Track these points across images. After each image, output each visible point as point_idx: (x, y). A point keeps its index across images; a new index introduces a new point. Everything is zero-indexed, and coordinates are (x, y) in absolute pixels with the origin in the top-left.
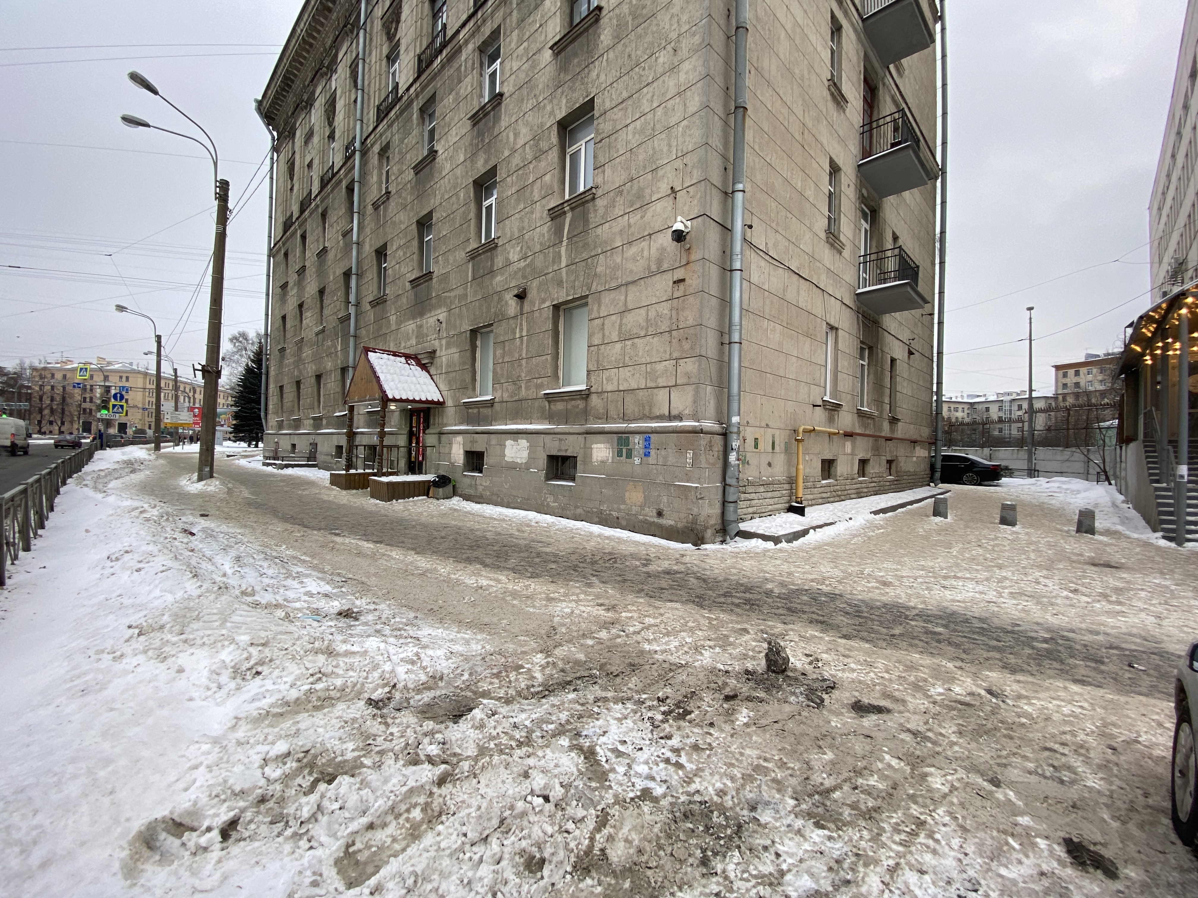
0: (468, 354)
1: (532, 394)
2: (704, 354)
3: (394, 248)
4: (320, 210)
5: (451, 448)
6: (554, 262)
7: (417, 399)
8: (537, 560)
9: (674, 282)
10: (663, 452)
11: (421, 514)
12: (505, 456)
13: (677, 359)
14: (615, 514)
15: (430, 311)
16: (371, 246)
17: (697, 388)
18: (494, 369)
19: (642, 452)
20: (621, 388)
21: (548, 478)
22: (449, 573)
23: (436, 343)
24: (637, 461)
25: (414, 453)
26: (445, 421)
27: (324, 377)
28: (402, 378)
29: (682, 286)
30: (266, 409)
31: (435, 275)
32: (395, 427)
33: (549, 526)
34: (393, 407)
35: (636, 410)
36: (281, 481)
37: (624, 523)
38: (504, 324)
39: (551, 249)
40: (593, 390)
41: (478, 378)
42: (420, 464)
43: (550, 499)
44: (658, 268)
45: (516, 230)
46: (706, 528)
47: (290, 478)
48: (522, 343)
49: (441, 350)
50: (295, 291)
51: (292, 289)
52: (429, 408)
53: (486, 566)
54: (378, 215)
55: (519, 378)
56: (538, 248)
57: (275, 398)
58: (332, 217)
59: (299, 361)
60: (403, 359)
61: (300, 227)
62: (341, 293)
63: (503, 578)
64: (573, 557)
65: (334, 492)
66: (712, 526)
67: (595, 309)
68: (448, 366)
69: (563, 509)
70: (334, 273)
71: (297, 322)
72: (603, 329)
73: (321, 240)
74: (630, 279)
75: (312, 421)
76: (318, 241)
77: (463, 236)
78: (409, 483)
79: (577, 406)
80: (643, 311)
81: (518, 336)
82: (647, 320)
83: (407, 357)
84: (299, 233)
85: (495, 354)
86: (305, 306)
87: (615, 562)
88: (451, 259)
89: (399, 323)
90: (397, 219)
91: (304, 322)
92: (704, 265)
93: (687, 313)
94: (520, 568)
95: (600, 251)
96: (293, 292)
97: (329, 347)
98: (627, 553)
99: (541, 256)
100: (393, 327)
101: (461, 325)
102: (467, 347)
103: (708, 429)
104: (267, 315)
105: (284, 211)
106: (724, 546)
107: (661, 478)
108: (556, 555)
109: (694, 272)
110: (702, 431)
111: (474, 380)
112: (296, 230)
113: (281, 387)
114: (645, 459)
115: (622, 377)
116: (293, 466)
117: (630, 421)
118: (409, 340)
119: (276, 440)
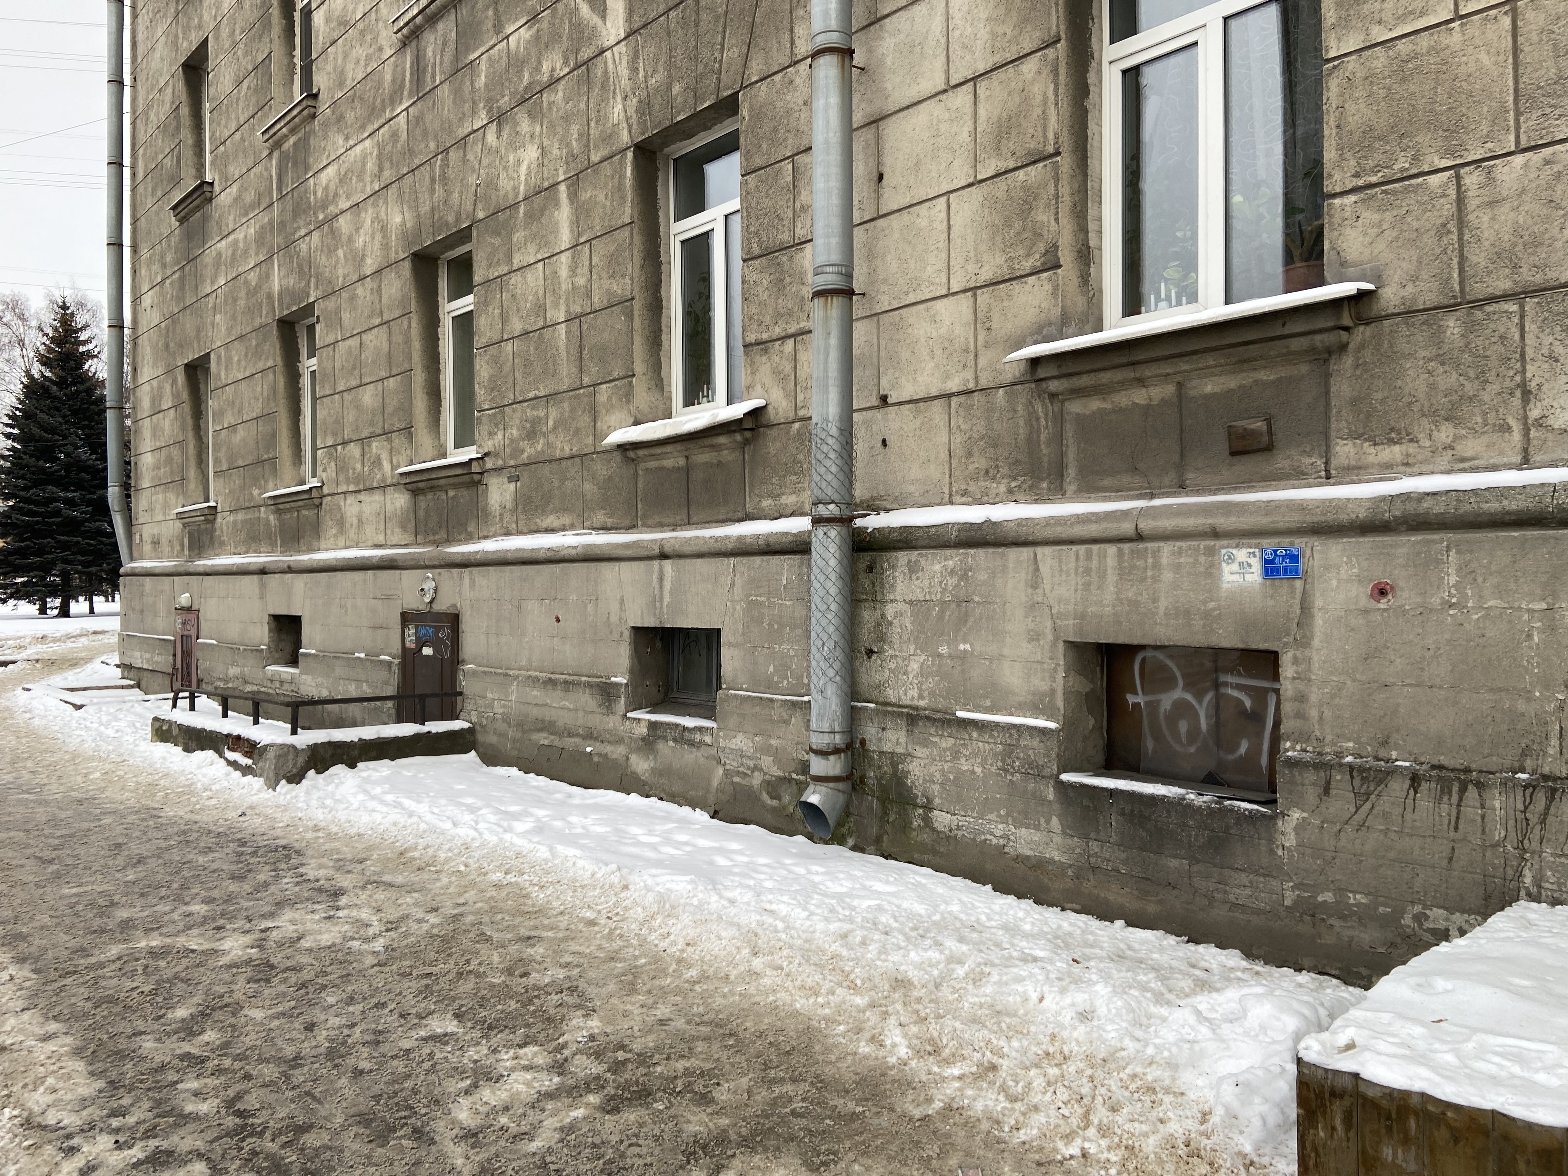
59: (296, 219)
113: (196, 367)
119: (184, 599)
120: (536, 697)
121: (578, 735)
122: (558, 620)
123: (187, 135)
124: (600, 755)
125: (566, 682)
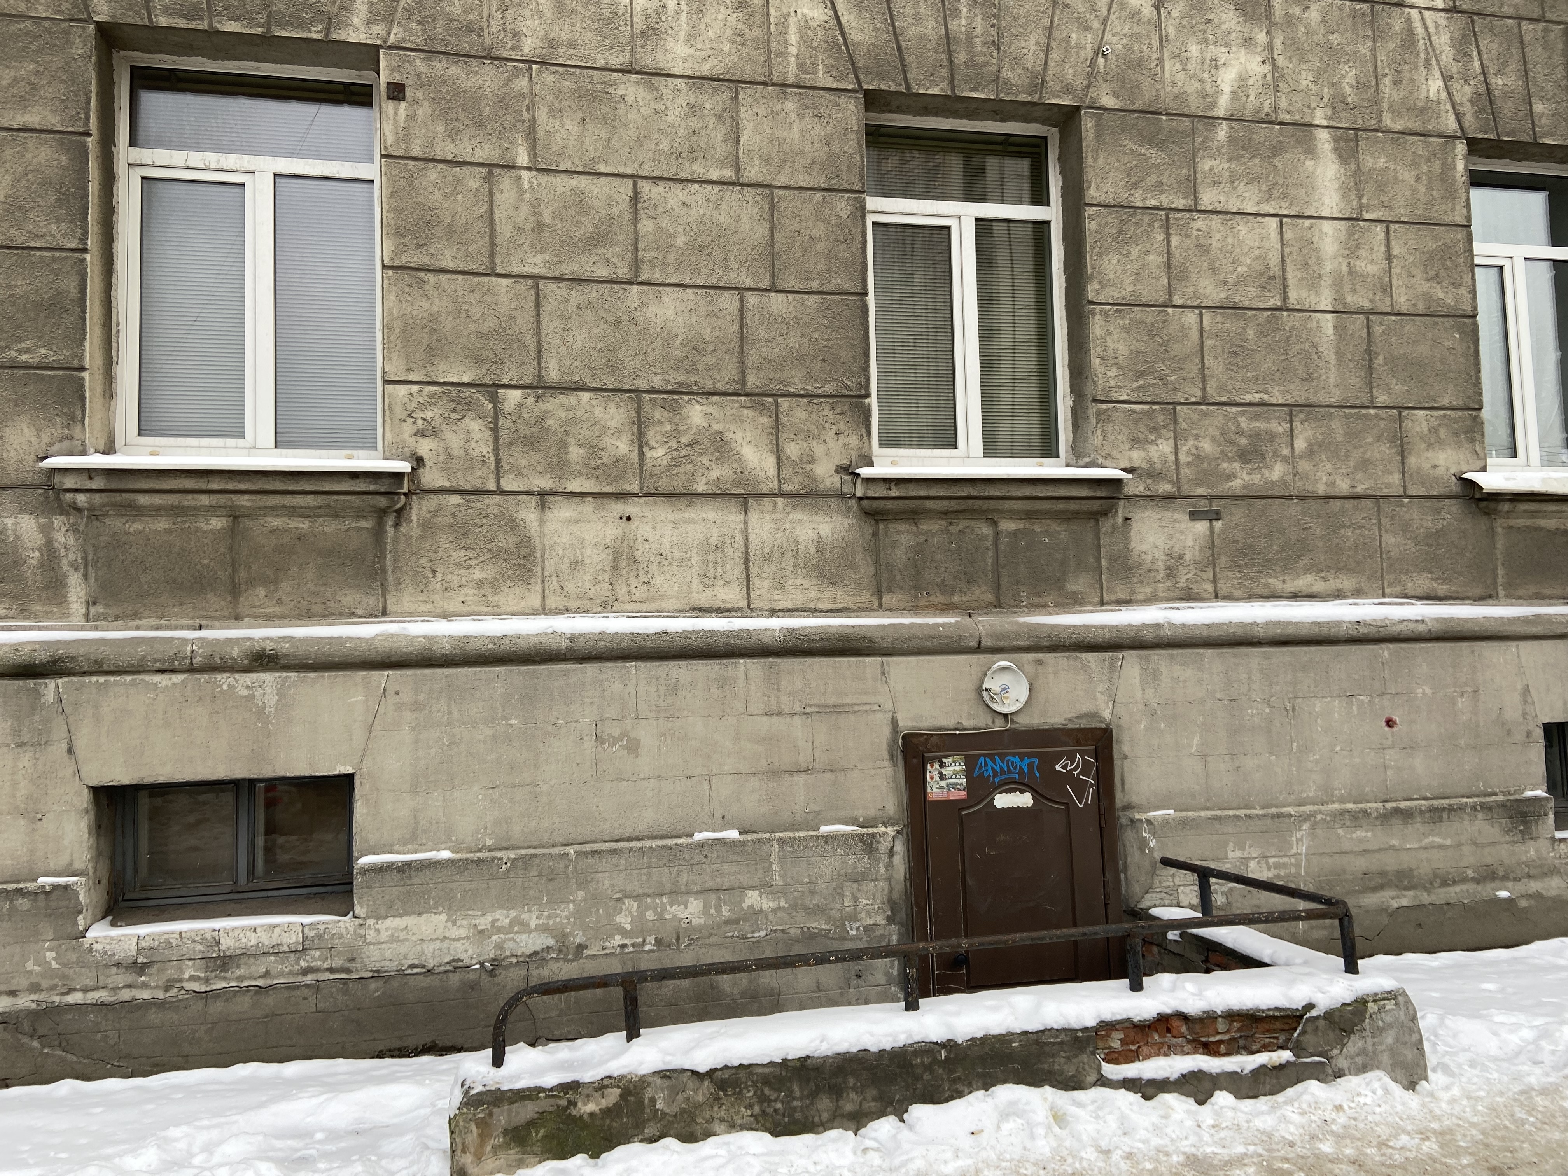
120: (1360, 841)
121: (1464, 880)
122: (1390, 723)
124: (1529, 897)
125: (1433, 810)
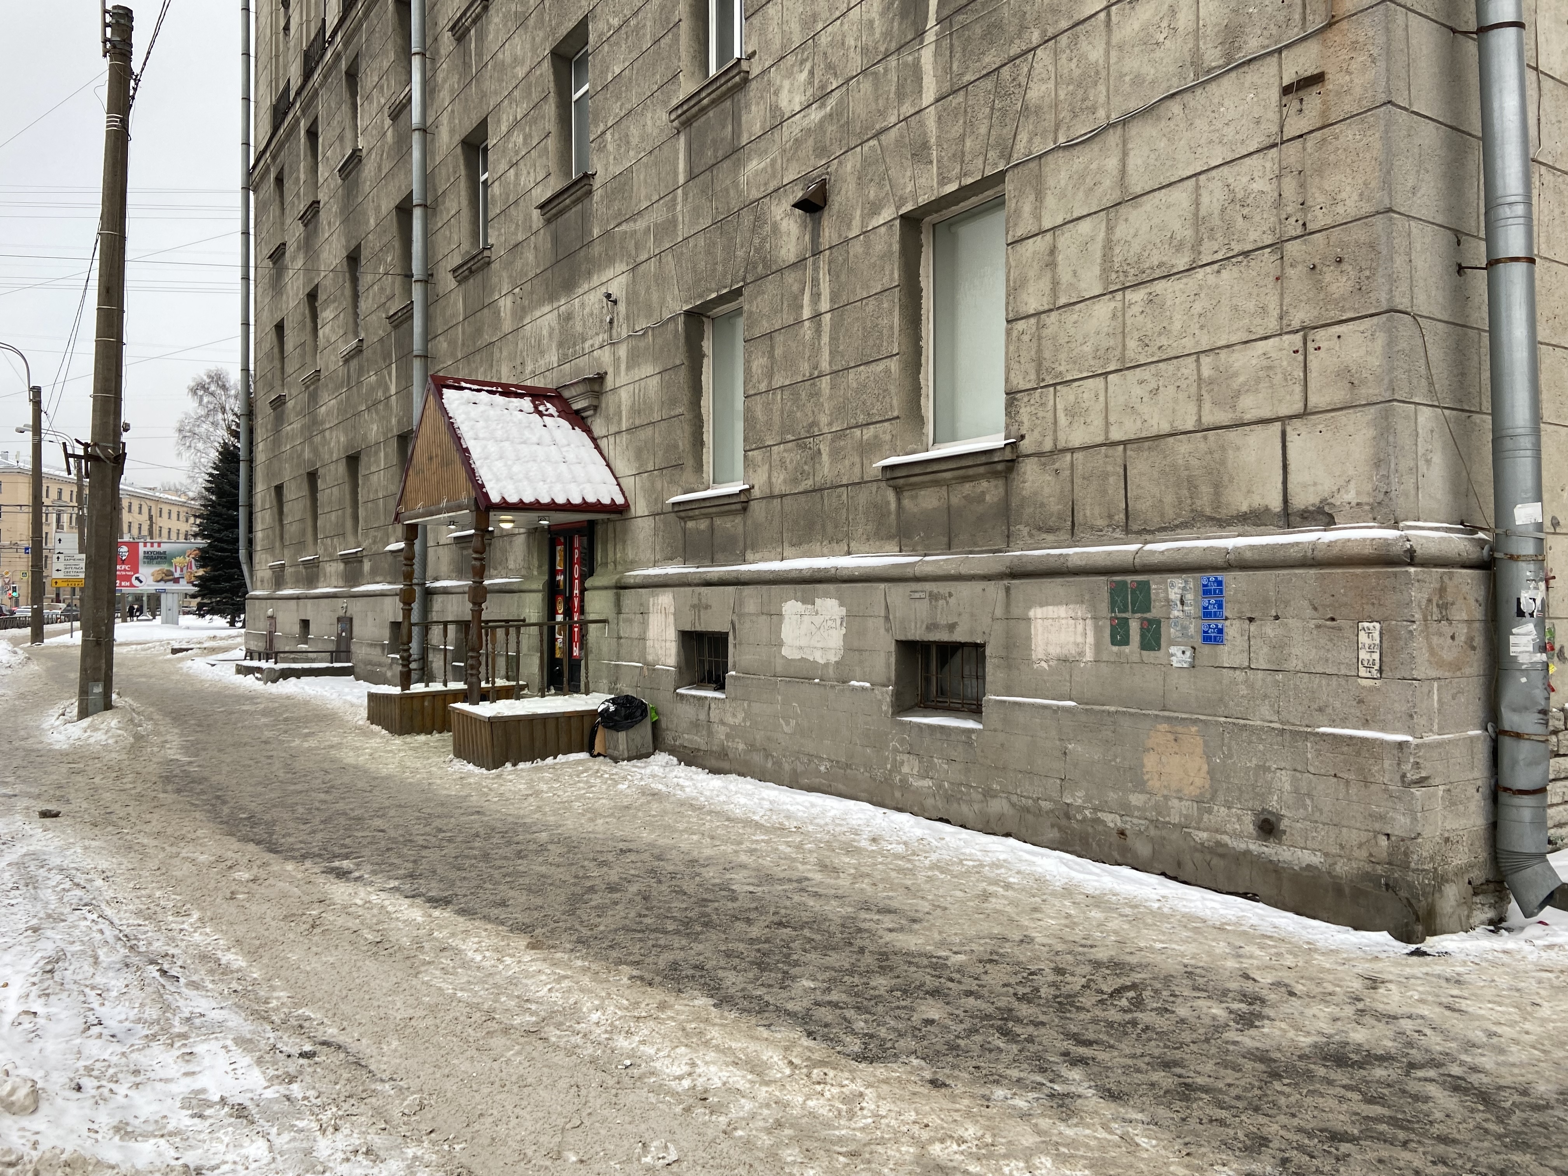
0: (682, 376)
1: (848, 470)
2: (1403, 302)
3: (504, 128)
4: (343, 65)
5: (645, 624)
6: (901, 96)
7: (561, 500)
8: (881, 983)
9: (1287, 90)
10: (1270, 629)
11: (567, 805)
12: (780, 644)
13: (1305, 330)
14: (1112, 820)
15: (589, 274)
16: (452, 131)
17: (1386, 416)
18: (748, 410)
19: (1194, 628)
20: (1116, 435)
21: (902, 706)
22: (613, 1030)
23: (605, 356)
24: (1179, 656)
25: (560, 638)
26: (631, 555)
27: (364, 459)
28: (525, 450)
29: (1313, 100)
30: (250, 542)
31: (597, 183)
32: (516, 573)
33: (912, 851)
34: (506, 523)
35: (1169, 499)
36: (265, 713)
37: (1143, 850)
38: (770, 287)
39: (893, 62)
40: (1026, 446)
41: (708, 437)
42: (575, 665)
43: (910, 767)
44: (1229, 57)
45: (795, 26)
46: (1441, 880)
47: (288, 703)
48: (818, 331)
49: (617, 372)
50: (299, 263)
51: (294, 259)
52: (592, 524)
53: (724, 1001)
54: (466, 53)
55: (812, 432)
56: (856, 63)
57: (268, 514)
58: (369, 79)
59: (313, 426)
60: (526, 403)
61: (304, 112)
62: (391, 258)
63: (773, 1056)
64: (996, 976)
65: (374, 742)
66: (1460, 871)
67: (1027, 208)
68: (635, 411)
69: (948, 798)
70: (378, 209)
71: (307, 336)
72: (1051, 264)
73: (349, 134)
74: (1134, 104)
75: (341, 566)
76: (341, 138)
77: (661, 68)
78: (545, 718)
79: (981, 498)
80: (1181, 196)
81: (806, 313)
82: (1197, 220)
83: (537, 396)
84: (303, 125)
85: (748, 371)
86: (322, 297)
87: (1138, 1004)
88: (635, 132)
89: (520, 312)
90: (505, 56)
91: (321, 333)
92: (1389, 20)
93: (1333, 180)
94: (825, 1014)
95: (1035, 37)
96: (295, 264)
97: (372, 389)
98: (1171, 965)
99: (866, 86)
100: (507, 326)
101: (662, 302)
102: (680, 357)
103: (1433, 550)
104: (246, 324)
105: (273, 81)
106: (1505, 942)
107: (1265, 711)
108: (938, 966)
109: (1354, 46)
110: (1411, 558)
111: (698, 442)
112: (297, 121)
113: (279, 489)
114: (1206, 650)
115: (1117, 400)
116: (298, 674)
117: (1147, 533)
118: (542, 353)
119: (270, 612)
122: (374, 619)
123: (277, 364)
